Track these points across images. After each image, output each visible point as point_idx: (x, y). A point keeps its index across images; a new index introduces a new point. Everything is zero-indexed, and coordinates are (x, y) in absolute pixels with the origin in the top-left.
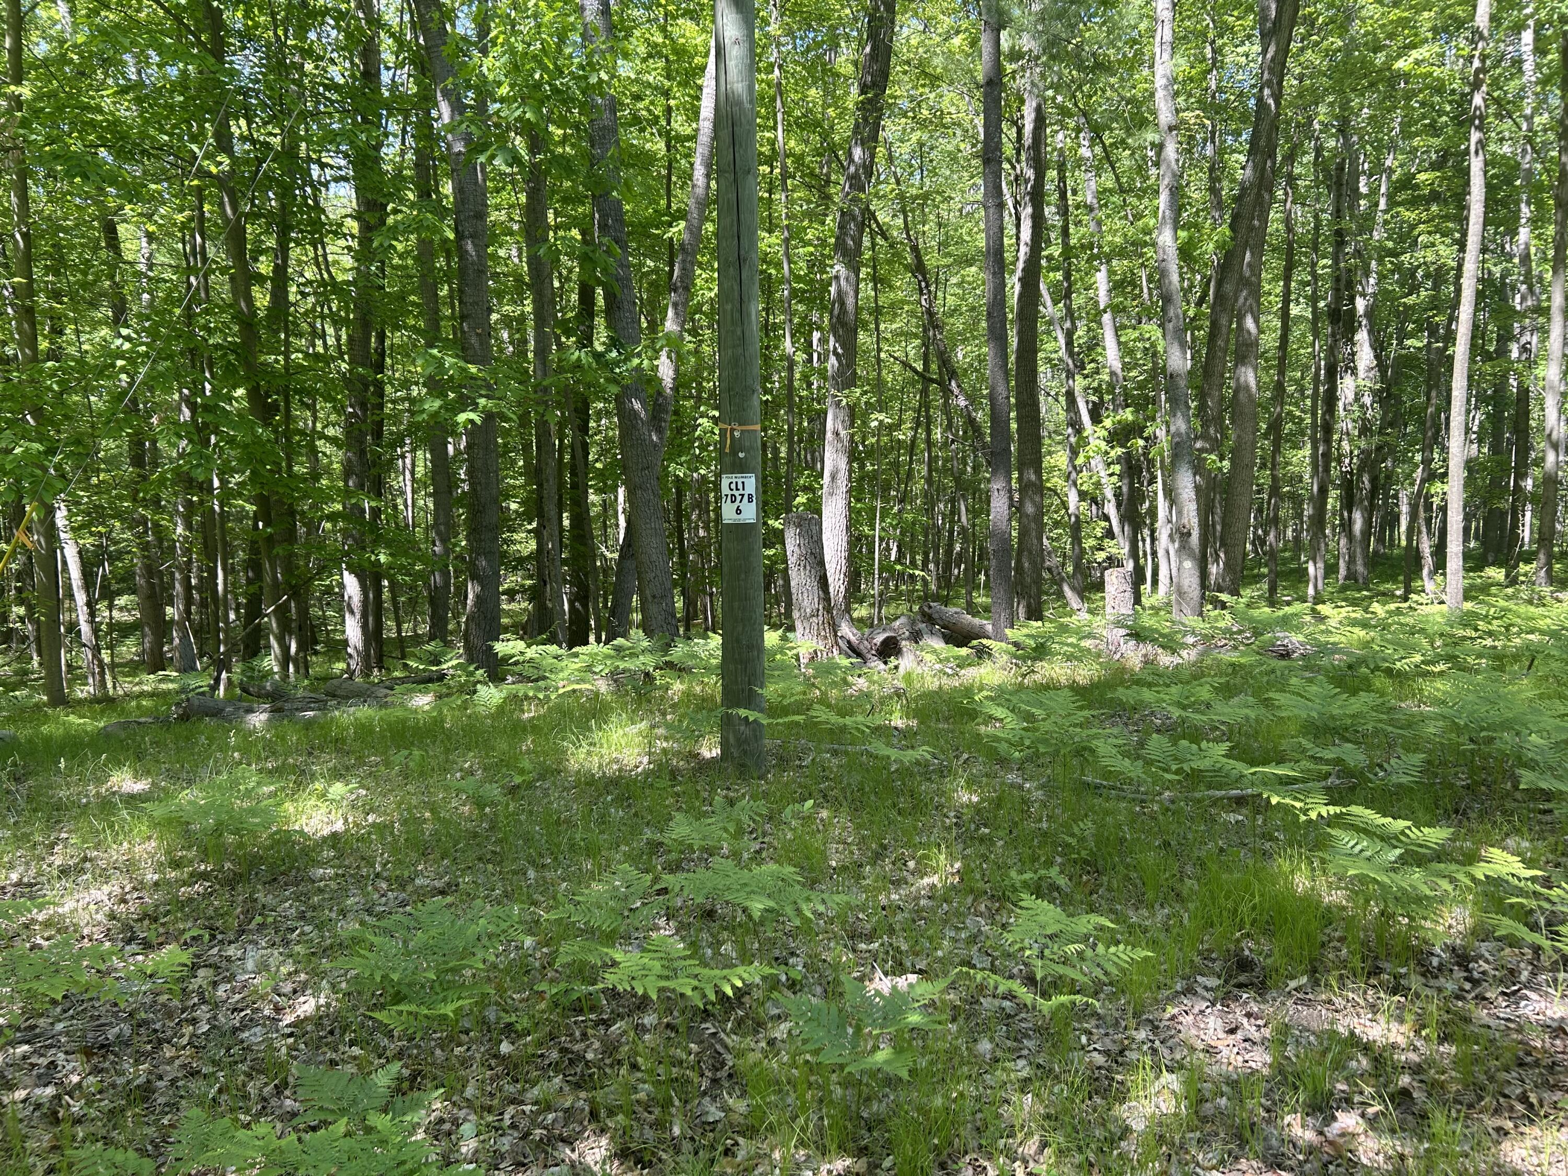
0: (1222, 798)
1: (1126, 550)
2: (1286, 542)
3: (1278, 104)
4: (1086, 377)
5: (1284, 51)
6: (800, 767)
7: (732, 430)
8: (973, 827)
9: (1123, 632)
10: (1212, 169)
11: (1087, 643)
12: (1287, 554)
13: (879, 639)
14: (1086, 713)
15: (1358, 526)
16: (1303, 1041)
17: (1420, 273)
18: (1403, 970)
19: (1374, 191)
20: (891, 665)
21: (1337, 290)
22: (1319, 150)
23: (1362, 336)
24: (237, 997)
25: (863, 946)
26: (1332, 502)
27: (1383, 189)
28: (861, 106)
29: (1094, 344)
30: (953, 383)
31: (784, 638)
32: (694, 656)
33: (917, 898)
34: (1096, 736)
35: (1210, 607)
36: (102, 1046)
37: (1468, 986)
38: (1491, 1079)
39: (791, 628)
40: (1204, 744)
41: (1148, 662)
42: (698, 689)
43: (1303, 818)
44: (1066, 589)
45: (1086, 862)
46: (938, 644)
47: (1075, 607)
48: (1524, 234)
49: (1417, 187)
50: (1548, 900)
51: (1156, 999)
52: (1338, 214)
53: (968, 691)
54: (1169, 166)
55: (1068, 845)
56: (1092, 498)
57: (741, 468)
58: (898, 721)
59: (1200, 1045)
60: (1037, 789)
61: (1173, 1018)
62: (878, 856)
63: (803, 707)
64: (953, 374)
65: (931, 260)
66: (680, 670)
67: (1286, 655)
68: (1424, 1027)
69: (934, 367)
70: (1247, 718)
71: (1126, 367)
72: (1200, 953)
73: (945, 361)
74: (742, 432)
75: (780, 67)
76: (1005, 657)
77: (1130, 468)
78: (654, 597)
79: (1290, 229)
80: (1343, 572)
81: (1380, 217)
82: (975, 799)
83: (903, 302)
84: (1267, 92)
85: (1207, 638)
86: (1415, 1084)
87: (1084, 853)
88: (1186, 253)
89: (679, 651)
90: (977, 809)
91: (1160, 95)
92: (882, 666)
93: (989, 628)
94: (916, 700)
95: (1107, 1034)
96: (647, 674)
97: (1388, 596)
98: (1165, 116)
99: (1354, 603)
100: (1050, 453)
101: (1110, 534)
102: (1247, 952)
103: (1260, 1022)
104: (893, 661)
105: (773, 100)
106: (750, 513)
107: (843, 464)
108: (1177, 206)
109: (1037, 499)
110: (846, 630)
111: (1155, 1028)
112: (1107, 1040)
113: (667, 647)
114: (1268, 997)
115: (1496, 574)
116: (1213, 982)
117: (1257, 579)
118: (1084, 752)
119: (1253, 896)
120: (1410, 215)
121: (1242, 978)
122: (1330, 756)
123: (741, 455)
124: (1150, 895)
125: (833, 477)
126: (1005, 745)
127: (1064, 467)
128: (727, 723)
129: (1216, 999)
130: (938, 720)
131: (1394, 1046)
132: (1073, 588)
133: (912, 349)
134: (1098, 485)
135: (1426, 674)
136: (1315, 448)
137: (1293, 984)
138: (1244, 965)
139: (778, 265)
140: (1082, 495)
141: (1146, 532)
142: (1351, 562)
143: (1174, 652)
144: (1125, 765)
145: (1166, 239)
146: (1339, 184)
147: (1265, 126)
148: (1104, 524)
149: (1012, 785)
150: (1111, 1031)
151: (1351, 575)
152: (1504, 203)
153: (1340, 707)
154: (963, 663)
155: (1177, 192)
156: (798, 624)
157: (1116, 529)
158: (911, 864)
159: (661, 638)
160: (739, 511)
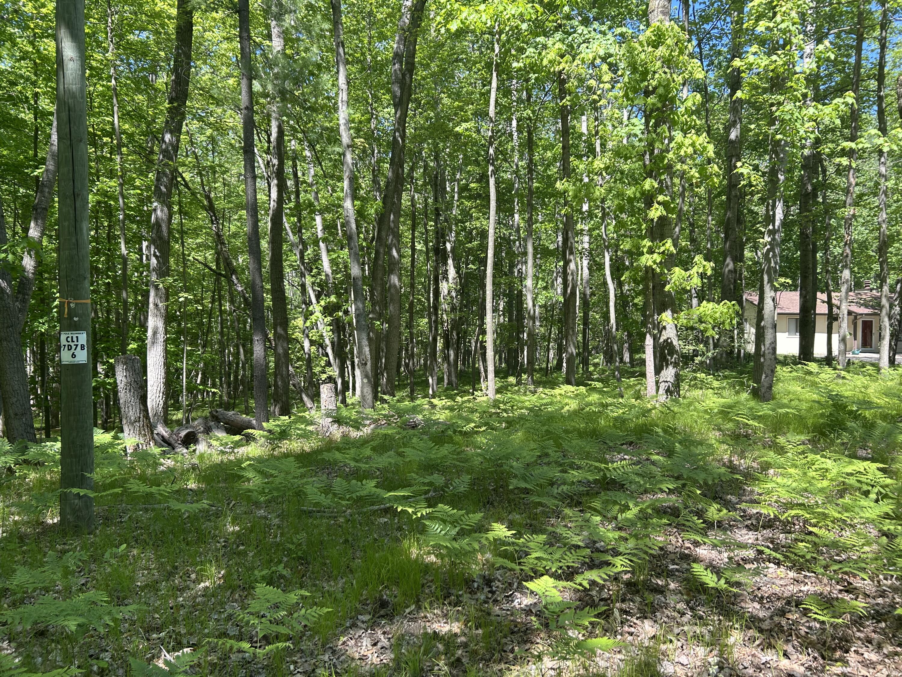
0: (377, 510)
1: (337, 373)
2: (421, 366)
3: (403, 141)
4: (313, 276)
5: (404, 115)
6: (121, 522)
7: (69, 303)
8: (235, 546)
9: (330, 420)
10: (374, 171)
11: (310, 428)
12: (421, 372)
13: (183, 434)
14: (302, 470)
15: (452, 357)
16: (412, 642)
17: (474, 232)
18: (460, 593)
19: (453, 190)
20: (191, 450)
21: (437, 238)
22: (426, 167)
23: (450, 262)
25: (155, 636)
26: (440, 345)
27: (456, 190)
28: (170, 110)
29: (317, 258)
30: (234, 277)
31: (116, 438)
32: (44, 454)
33: (195, 597)
34: (307, 483)
35: (379, 403)
37: (490, 595)
38: (499, 644)
39: (122, 431)
40: (364, 482)
41: (345, 436)
42: (48, 477)
43: (415, 517)
44: (304, 396)
45: (300, 558)
46: (221, 435)
47: (309, 406)
48: (516, 216)
49: (470, 190)
50: (518, 545)
51: (334, 634)
52: (436, 199)
53: (239, 462)
54: (348, 166)
55: (290, 549)
56: (319, 344)
57: (76, 327)
58: (192, 485)
59: (357, 656)
60: (275, 518)
61: (344, 643)
62: (170, 575)
63: (122, 482)
64: (233, 271)
65: (220, 204)
66: (36, 464)
67: (414, 427)
68: (469, 622)
69: (222, 267)
70: (390, 464)
71: (334, 272)
72: (360, 602)
73: (228, 264)
74: (76, 304)
75: (116, 79)
76: (263, 439)
77: (338, 327)
78: (16, 414)
79: (413, 205)
80: (446, 381)
81: (456, 204)
82: (237, 528)
83: (201, 227)
84: (397, 134)
85: (376, 421)
86: (464, 654)
87: (300, 554)
88: (360, 214)
89: (33, 450)
90: (238, 535)
91: (342, 128)
92: (185, 451)
93: (254, 422)
94: (205, 470)
95: (306, 661)
96: (10, 469)
97: (466, 392)
98: (345, 139)
99: (449, 397)
100: (295, 318)
101: (329, 364)
102: (385, 597)
103: (390, 636)
104: (192, 447)
105: (111, 98)
106: (82, 357)
107: (160, 324)
108: (355, 188)
109: (285, 345)
110: (161, 429)
111: (334, 652)
112: (306, 665)
113: (24, 450)
114: (395, 621)
115: (512, 380)
116: (366, 618)
117: (405, 386)
118: (300, 494)
119: (388, 564)
120: (468, 204)
121: (382, 612)
122: (426, 481)
123: (76, 319)
124: (335, 572)
125: (155, 333)
126: (255, 493)
127: (301, 326)
128: (64, 499)
129: (367, 628)
130: (219, 482)
131: (456, 635)
132: (308, 395)
133: (209, 255)
134: (322, 336)
135: (477, 433)
136: (430, 319)
137: (407, 611)
138: (383, 604)
139: (116, 200)
140: (312, 343)
141: (348, 363)
142: (449, 376)
143: (358, 429)
144: (322, 499)
145: (348, 204)
146: (436, 185)
147: (397, 151)
148: (325, 358)
149: (261, 517)
150: (308, 659)
151: (450, 383)
152: (507, 201)
153: (436, 453)
154: (237, 444)
155: (353, 180)
156: (126, 428)
157: (332, 361)
158: (193, 576)
159: (20, 443)
160: (74, 356)
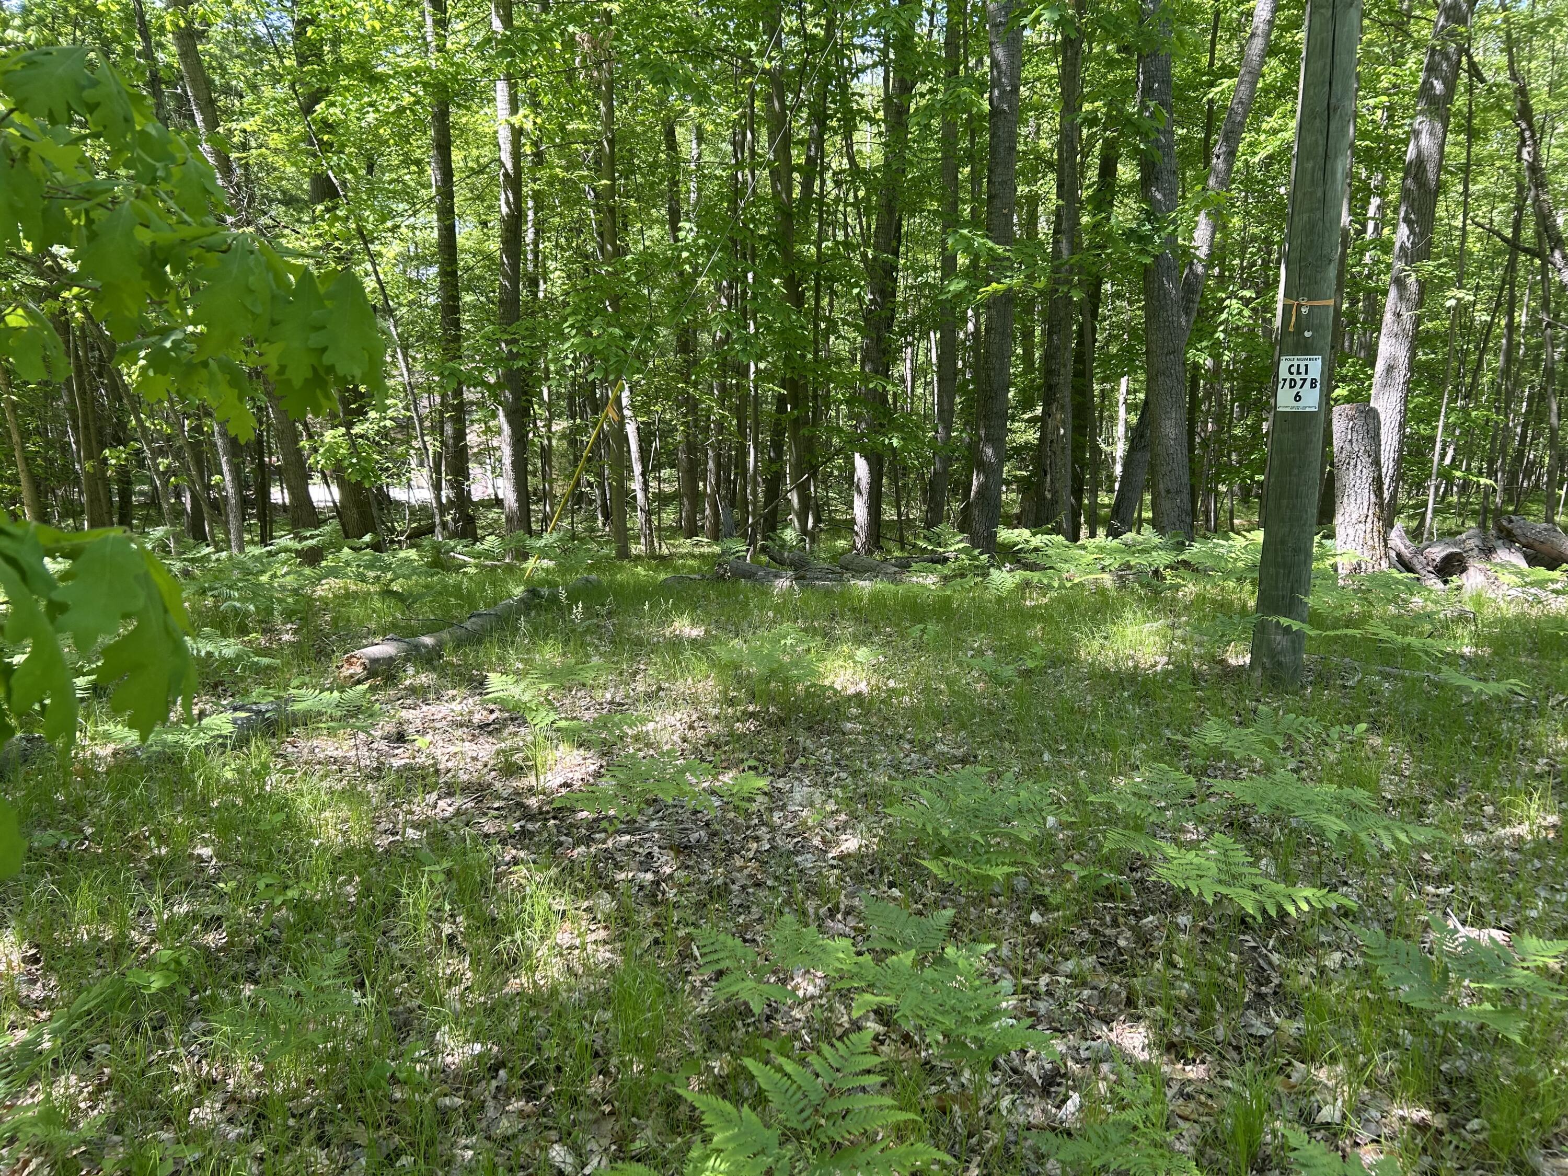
6: (1345, 687)
7: (1300, 306)
13: (1438, 554)
20: (1453, 585)
24: (789, 825)
25: (1430, 889)
30: (1554, 254)
31: (1320, 545)
33: (1498, 848)
36: (686, 847)
42: (1213, 593)
53: (1560, 623)
57: (1305, 348)
58: (1465, 649)
62: (1445, 795)
64: (1558, 242)
65: (1539, 104)
66: (1196, 570)
69: (1529, 233)
73: (1546, 226)
74: (1310, 308)
78: (1168, 492)
89: (1195, 551)
92: (1441, 585)
96: (1156, 573)
104: (1455, 581)
106: (1311, 400)
107: (1402, 351)
110: (1398, 542)
113: (1180, 547)
123: (1307, 334)
125: (1390, 369)
128: (1261, 631)
130: (1518, 653)
156: (1341, 530)
158: (1489, 809)
159: (1174, 536)
160: (1298, 398)
